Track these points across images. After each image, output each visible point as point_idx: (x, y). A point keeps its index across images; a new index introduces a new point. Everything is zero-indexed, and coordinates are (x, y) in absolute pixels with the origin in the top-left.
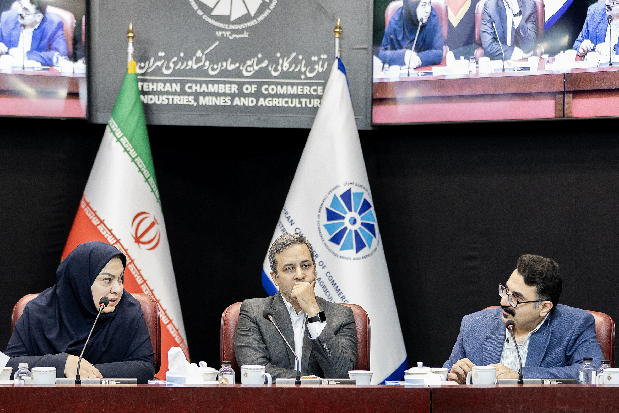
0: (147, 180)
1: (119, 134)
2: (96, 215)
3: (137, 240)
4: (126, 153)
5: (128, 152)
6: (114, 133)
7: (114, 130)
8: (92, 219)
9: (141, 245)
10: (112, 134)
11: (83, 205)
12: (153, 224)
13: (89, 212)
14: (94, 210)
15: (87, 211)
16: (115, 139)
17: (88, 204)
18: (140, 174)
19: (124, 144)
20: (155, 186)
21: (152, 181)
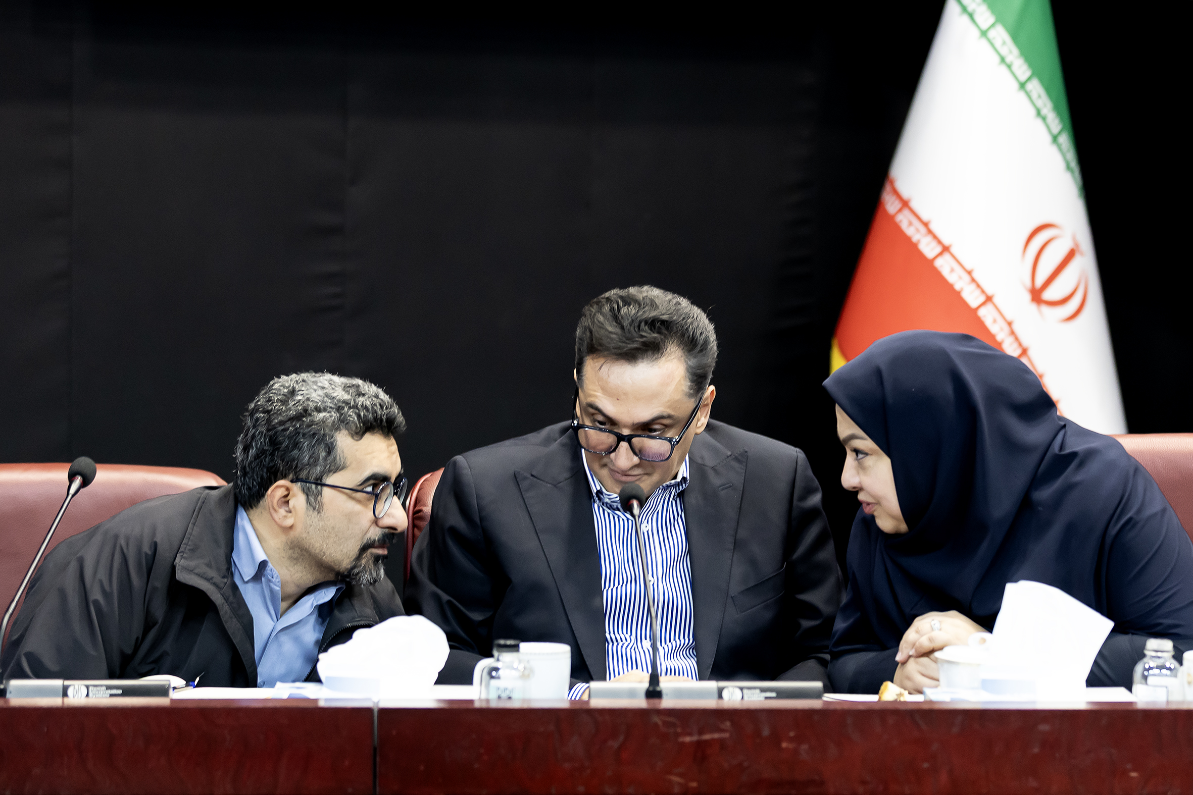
0: (1055, 139)
1: (985, 17)
2: (930, 232)
3: (1036, 295)
4: (1003, 68)
5: (1009, 67)
6: (971, 16)
7: (970, 9)
8: (919, 241)
9: (1045, 309)
10: (965, 19)
11: (890, 204)
12: (1071, 255)
13: (910, 224)
14: (925, 217)
15: (904, 220)
16: (975, 33)
17: (905, 204)
18: (1039, 123)
19: (998, 44)
20: (1071, 156)
21: (1065, 140)
